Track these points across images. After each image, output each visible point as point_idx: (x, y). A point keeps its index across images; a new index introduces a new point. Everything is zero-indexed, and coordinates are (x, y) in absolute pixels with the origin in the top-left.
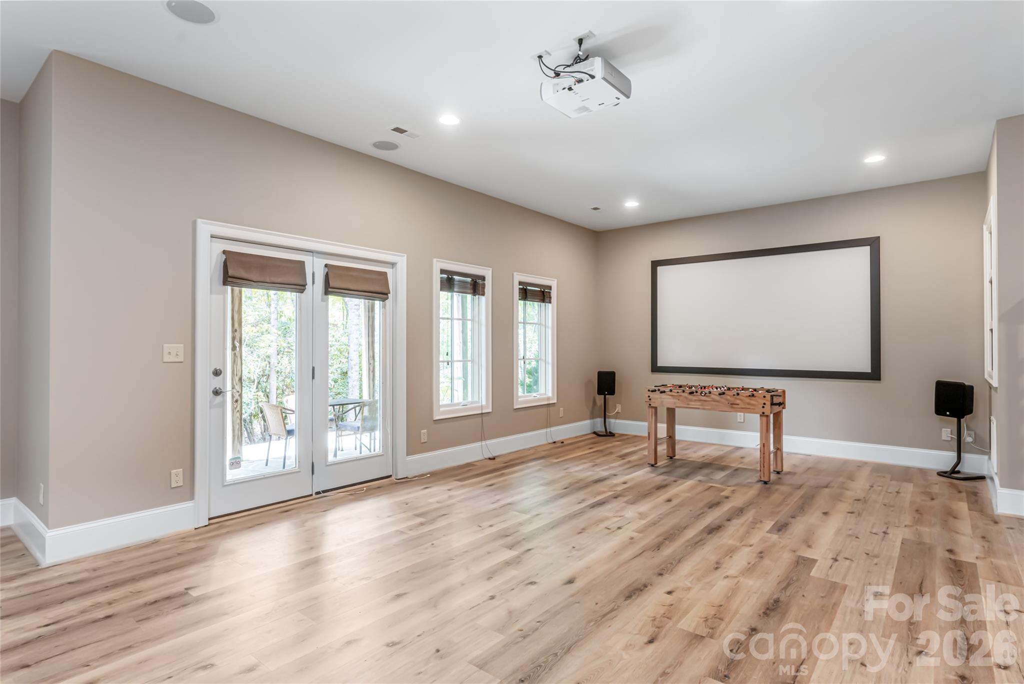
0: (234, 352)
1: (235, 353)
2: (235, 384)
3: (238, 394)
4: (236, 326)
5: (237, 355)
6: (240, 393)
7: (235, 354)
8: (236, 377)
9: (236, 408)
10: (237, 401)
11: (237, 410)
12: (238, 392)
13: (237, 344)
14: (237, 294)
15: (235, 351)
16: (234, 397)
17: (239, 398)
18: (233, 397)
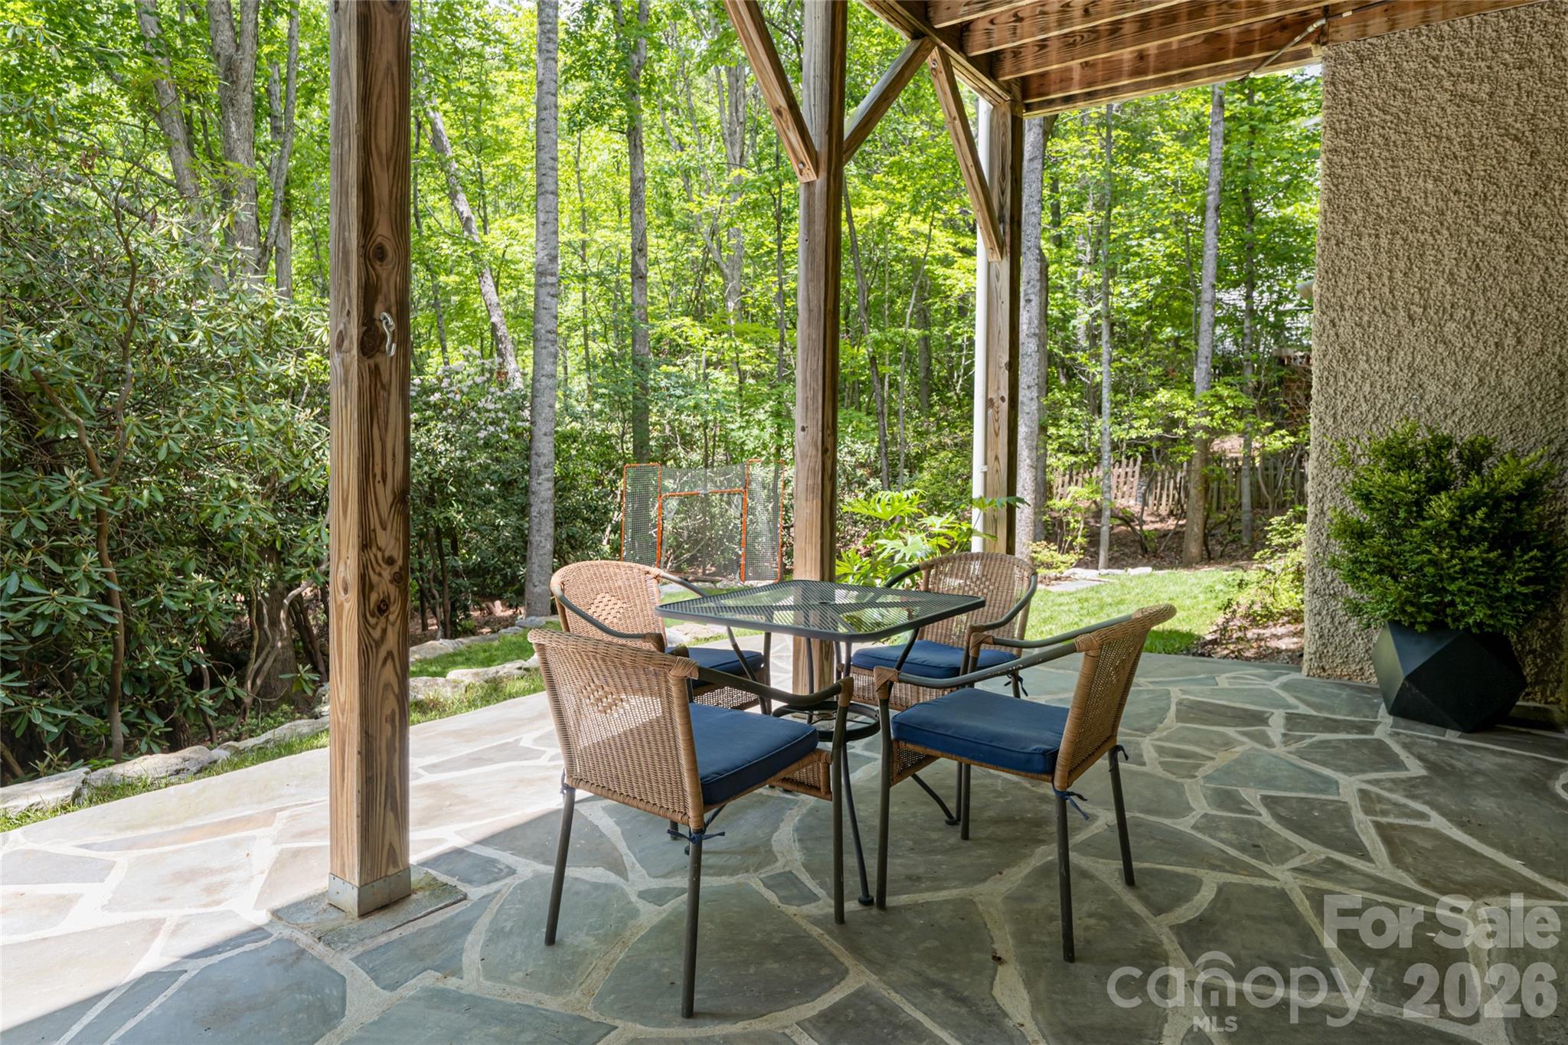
0: (367, 362)
1: (377, 367)
2: (375, 522)
3: (387, 573)
4: (383, 230)
5: (385, 378)
6: (396, 569)
7: (375, 372)
8: (379, 487)
9: (379, 643)
10: (383, 608)
11: (383, 654)
12: (390, 561)
13: (388, 323)
14: (389, 68)
15: (379, 358)
16: (372, 587)
17: (393, 591)
18: (365, 586)
